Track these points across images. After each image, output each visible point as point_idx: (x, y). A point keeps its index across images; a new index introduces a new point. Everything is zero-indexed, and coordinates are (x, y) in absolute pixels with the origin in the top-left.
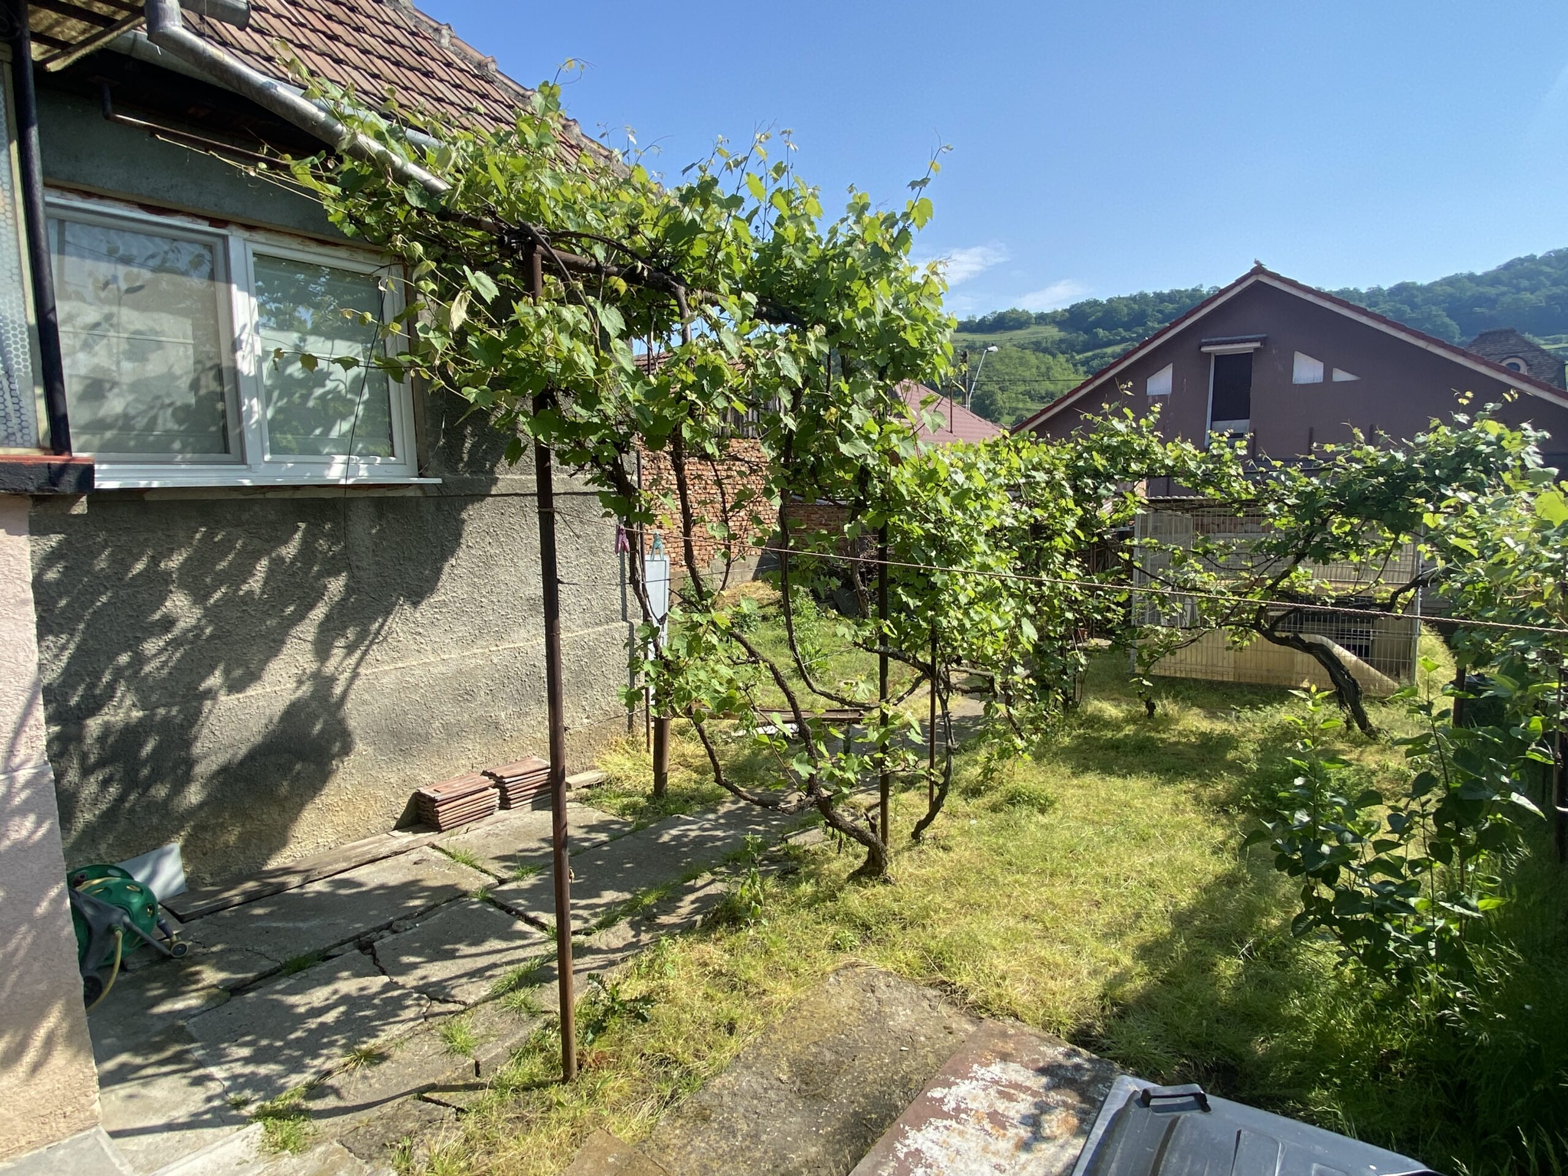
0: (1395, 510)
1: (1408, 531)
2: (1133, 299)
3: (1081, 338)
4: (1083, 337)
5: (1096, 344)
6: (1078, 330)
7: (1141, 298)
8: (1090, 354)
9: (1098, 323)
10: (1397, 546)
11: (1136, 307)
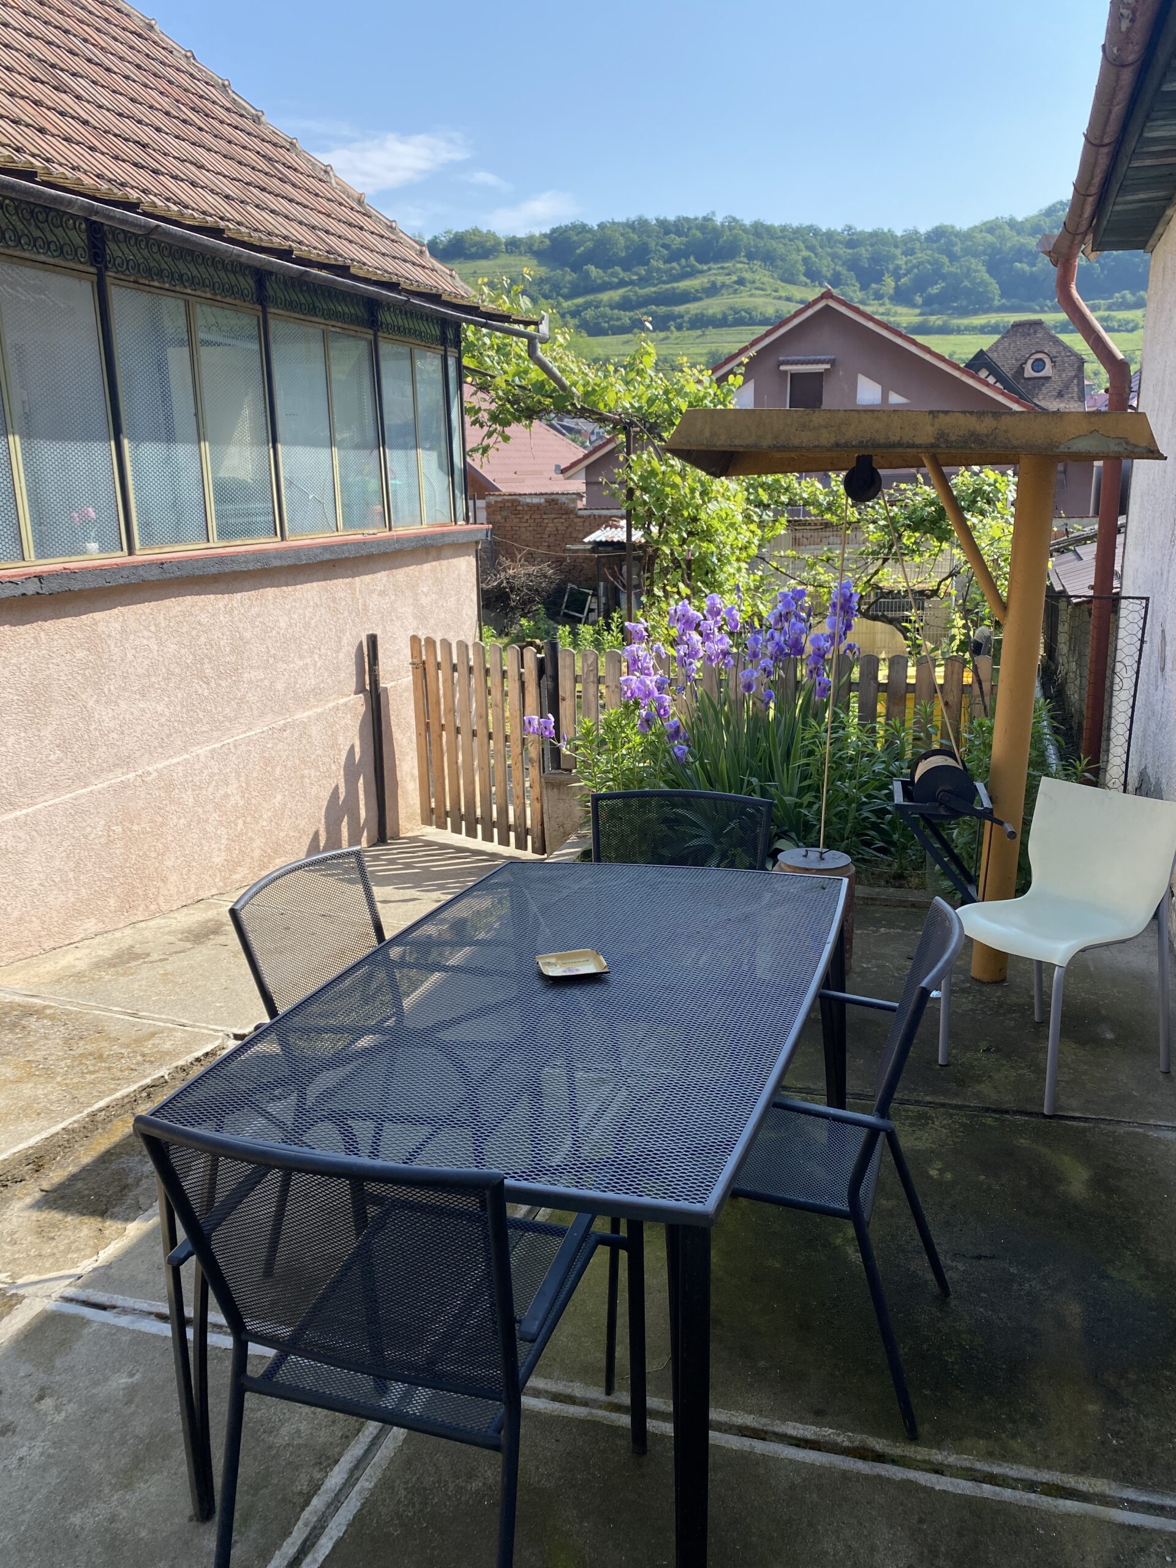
0: (940, 528)
1: (947, 540)
2: (631, 226)
3: (568, 278)
4: (570, 276)
5: (587, 287)
6: (563, 264)
7: (640, 226)
8: (580, 301)
9: (590, 257)
10: (941, 551)
11: (635, 237)
